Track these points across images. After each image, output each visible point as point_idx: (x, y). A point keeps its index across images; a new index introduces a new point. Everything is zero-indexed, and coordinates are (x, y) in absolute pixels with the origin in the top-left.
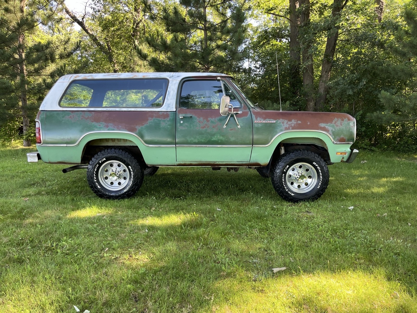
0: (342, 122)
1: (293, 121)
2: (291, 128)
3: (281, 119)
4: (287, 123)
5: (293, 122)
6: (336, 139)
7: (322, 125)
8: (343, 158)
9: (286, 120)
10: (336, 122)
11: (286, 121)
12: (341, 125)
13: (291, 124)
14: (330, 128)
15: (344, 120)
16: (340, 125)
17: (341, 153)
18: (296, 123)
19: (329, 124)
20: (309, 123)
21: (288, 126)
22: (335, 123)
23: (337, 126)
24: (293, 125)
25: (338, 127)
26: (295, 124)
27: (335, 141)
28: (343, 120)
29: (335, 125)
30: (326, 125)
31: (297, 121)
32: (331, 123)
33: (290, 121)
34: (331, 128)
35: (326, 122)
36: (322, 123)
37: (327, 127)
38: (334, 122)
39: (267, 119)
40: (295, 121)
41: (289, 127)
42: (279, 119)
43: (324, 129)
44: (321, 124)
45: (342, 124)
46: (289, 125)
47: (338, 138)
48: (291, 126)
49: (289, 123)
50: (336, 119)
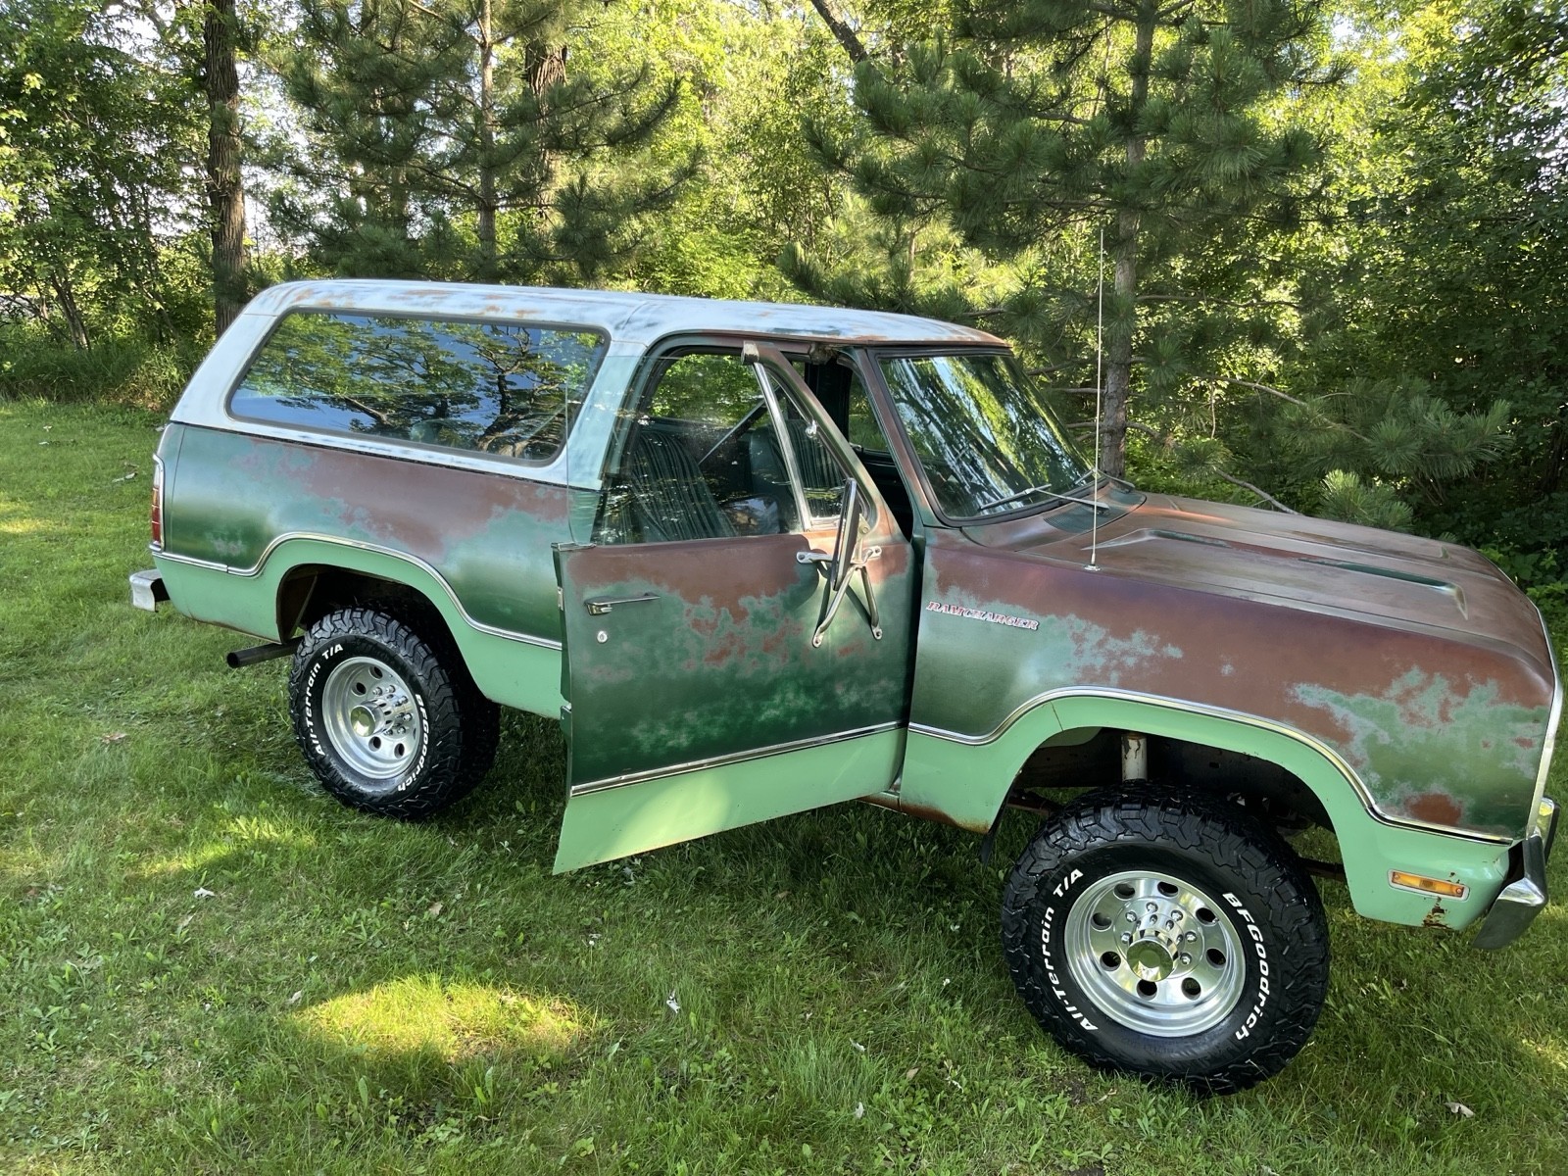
0: (1455, 699)
1: (1138, 636)
2: (1114, 676)
3: (1072, 617)
4: (1101, 644)
5: (1139, 644)
6: (1394, 795)
7: (1312, 695)
8: (1438, 910)
9: (1101, 623)
10: (1408, 693)
11: (1096, 633)
12: (1444, 717)
13: (1125, 653)
14: (1360, 725)
15: (1473, 694)
16: (1435, 718)
17: (1427, 884)
18: (1149, 652)
19: (1358, 697)
20: (1227, 670)
21: (1100, 662)
22: (1400, 701)
23: (1413, 718)
24: (1130, 661)
25: (1416, 729)
26: (1142, 658)
27: (1387, 808)
28: (1462, 690)
29: (1399, 709)
30: (1337, 701)
31: (1163, 643)
32: (1378, 695)
33: (1122, 632)
34: (1371, 725)
35: (1344, 682)
36: (1311, 680)
37: (1339, 712)
38: (1396, 689)
39: (996, 604)
40: (1149, 643)
41: (1106, 669)
42: (1061, 614)
43: (1320, 723)
44: (1303, 687)
45: (1451, 715)
46: (1111, 655)
47: (1406, 789)
48: (1120, 667)
49: (1115, 644)
50: (1414, 676)
